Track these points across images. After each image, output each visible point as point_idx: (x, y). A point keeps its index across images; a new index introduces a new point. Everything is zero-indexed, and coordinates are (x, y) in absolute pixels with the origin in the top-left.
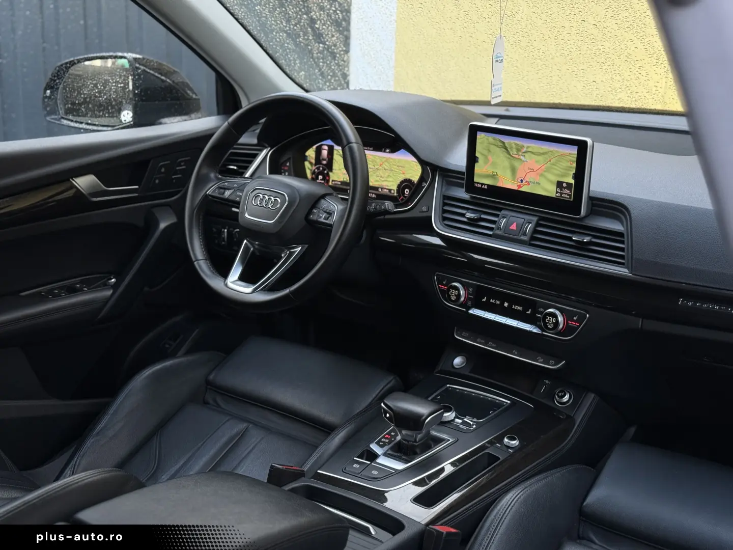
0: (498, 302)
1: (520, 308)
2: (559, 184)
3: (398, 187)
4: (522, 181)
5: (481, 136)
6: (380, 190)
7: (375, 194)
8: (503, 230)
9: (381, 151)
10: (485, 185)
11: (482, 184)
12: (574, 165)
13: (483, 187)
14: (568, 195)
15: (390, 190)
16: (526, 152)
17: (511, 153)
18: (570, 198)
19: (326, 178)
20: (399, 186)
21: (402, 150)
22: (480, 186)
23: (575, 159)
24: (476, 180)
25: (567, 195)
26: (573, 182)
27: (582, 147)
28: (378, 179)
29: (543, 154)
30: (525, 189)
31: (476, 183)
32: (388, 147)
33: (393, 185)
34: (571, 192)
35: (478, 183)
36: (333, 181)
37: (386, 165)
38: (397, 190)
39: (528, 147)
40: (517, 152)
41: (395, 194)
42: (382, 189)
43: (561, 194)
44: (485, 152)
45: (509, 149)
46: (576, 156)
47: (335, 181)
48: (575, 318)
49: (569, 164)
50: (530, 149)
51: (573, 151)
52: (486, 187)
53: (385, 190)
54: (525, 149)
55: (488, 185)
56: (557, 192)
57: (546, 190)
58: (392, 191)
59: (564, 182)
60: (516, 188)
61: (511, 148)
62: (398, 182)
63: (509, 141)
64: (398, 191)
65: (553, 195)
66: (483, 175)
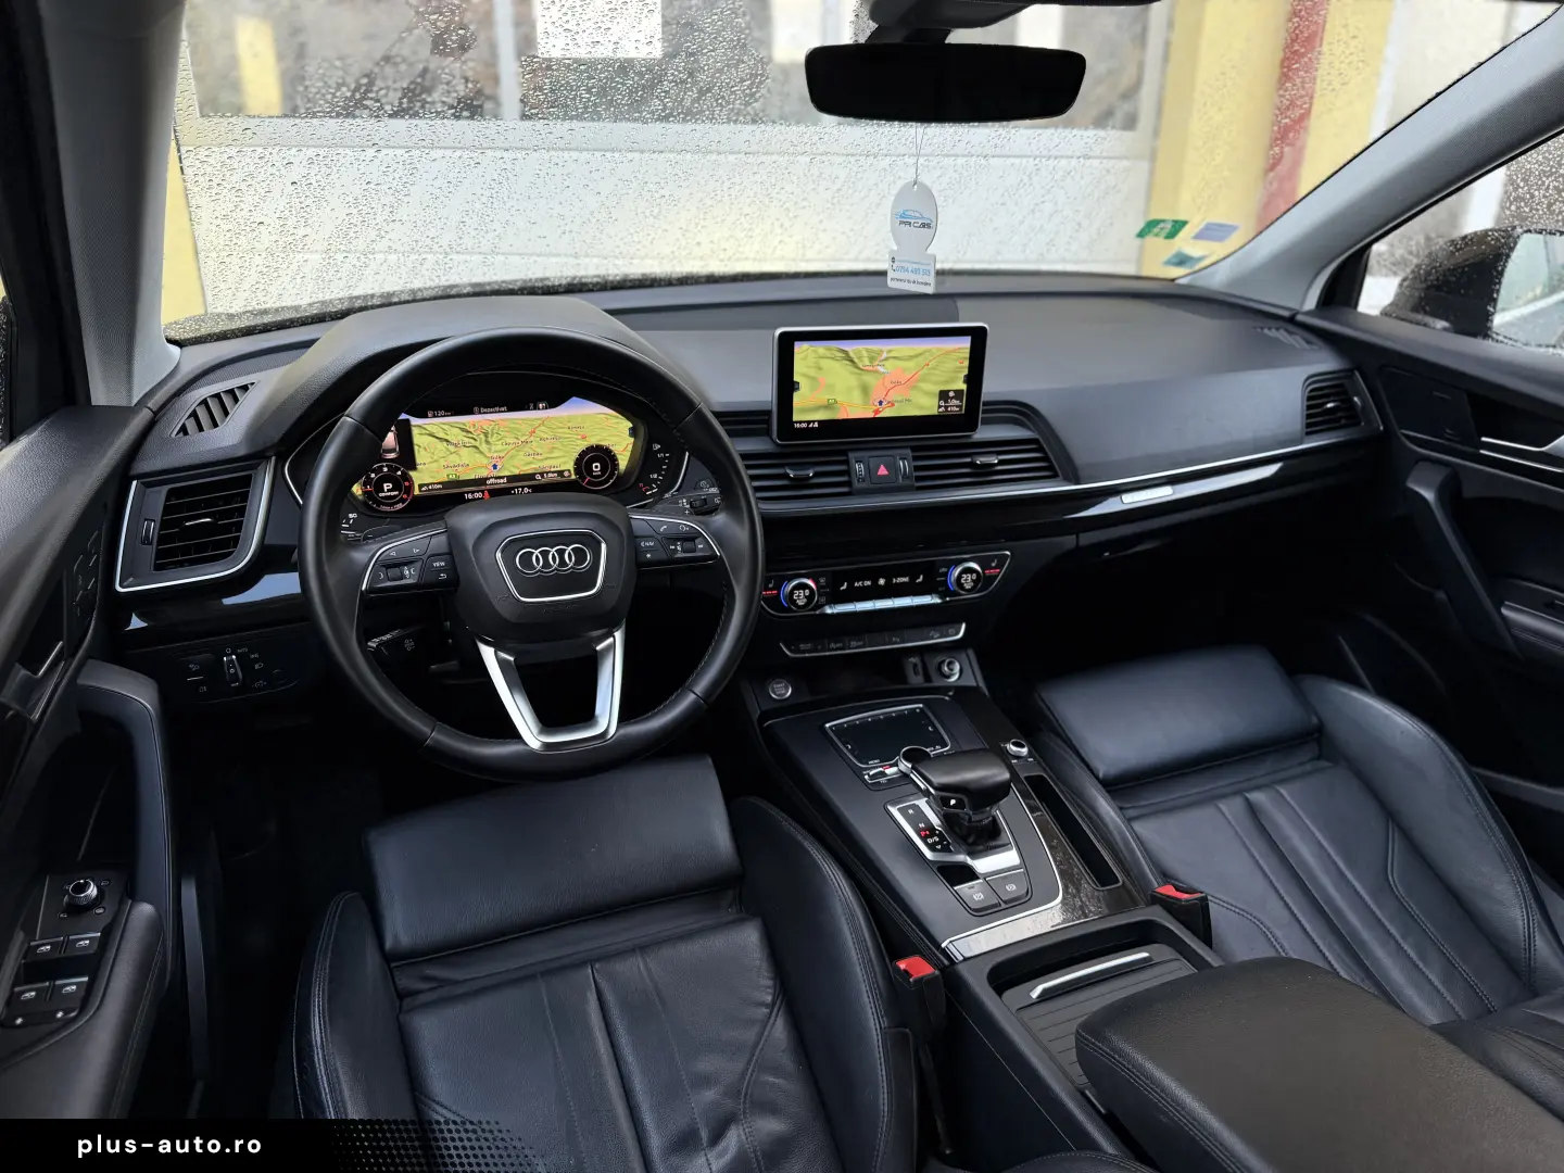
0: (868, 583)
1: (906, 579)
2: (944, 395)
3: (576, 464)
4: (881, 403)
5: (802, 350)
6: (538, 477)
7: (529, 487)
8: (868, 479)
9: (528, 409)
10: (814, 422)
11: (809, 422)
12: (967, 363)
13: (811, 425)
14: (957, 406)
15: (560, 473)
16: (886, 359)
17: (861, 366)
18: (961, 410)
19: (403, 484)
20: (578, 462)
21: (574, 398)
22: (804, 425)
23: (968, 355)
24: (796, 417)
25: (955, 406)
26: (964, 387)
27: (978, 337)
28: (530, 459)
29: (916, 356)
30: (887, 413)
31: (797, 422)
32: (541, 400)
33: (565, 463)
34: (961, 401)
35: (800, 422)
36: (421, 486)
37: (542, 432)
38: (575, 469)
39: (890, 351)
40: (871, 362)
41: (573, 477)
42: (542, 474)
43: (946, 407)
44: (812, 372)
45: (856, 360)
46: (968, 351)
47: (428, 485)
48: (993, 565)
49: (958, 364)
50: (892, 354)
51: (965, 344)
52: (816, 425)
53: (550, 475)
54: (885, 355)
55: (820, 422)
56: (940, 407)
57: (922, 408)
58: (566, 474)
59: (950, 391)
60: (871, 415)
61: (860, 358)
62: (576, 455)
63: (854, 347)
64: (578, 470)
65: (934, 411)
66: (808, 407)
